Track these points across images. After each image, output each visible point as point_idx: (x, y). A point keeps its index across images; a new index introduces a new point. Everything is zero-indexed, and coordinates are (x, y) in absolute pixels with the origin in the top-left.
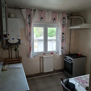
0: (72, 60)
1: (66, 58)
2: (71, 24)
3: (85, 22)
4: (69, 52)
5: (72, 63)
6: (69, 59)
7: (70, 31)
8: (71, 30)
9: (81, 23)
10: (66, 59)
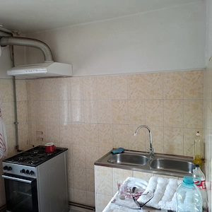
0: (32, 173)
1: (10, 168)
2: (13, 60)
3: (54, 60)
4: (17, 147)
5: (34, 181)
6: (23, 171)
7: (12, 81)
8: (14, 78)
9: (42, 60)
10: (9, 172)
